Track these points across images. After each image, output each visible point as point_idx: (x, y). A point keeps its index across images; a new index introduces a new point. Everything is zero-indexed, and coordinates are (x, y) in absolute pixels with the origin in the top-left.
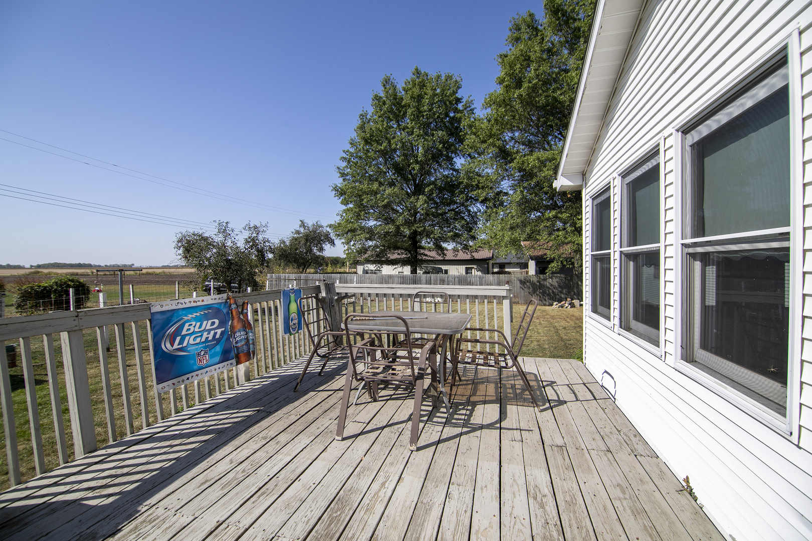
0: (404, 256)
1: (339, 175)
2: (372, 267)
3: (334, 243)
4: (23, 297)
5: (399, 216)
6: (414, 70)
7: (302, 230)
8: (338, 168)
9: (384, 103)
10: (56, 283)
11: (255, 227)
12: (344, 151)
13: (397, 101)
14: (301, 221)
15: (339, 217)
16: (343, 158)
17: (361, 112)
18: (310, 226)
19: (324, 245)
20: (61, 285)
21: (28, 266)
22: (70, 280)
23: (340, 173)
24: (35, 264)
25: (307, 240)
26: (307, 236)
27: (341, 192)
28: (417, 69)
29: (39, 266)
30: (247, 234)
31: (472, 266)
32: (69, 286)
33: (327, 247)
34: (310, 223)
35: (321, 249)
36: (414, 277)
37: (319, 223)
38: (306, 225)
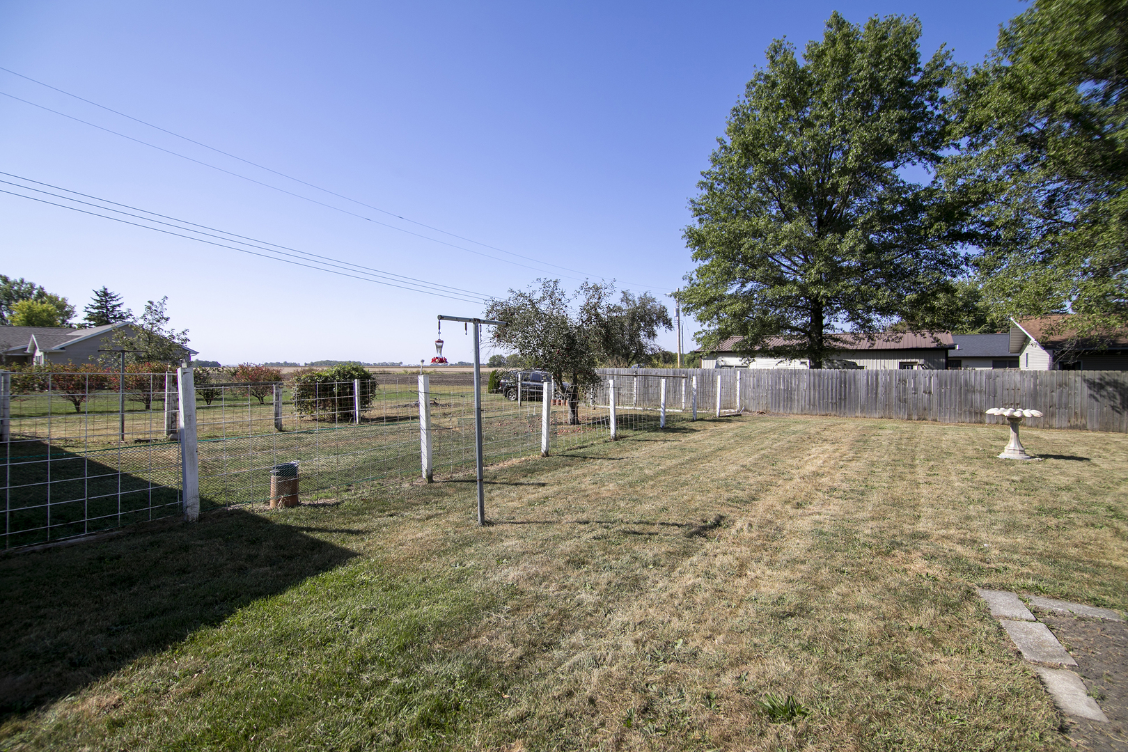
0: (795, 342)
1: (692, 213)
2: (734, 361)
3: (670, 324)
4: (302, 389)
5: (809, 268)
6: (829, 19)
7: (624, 306)
8: (692, 202)
9: (774, 85)
10: (339, 372)
11: (596, 289)
12: (702, 174)
13: (799, 77)
14: (623, 292)
15: (686, 283)
16: (703, 183)
17: (735, 106)
18: (636, 299)
19: (655, 328)
20: (344, 376)
21: (302, 364)
22: (354, 369)
23: (695, 210)
24: (309, 362)
25: (633, 319)
26: (634, 313)
27: (697, 240)
28: (836, 16)
29: (312, 364)
30: (582, 300)
31: (913, 360)
32: (352, 377)
33: (660, 330)
34: (636, 294)
35: (652, 334)
36: (843, 376)
37: (648, 295)
38: (630, 298)
